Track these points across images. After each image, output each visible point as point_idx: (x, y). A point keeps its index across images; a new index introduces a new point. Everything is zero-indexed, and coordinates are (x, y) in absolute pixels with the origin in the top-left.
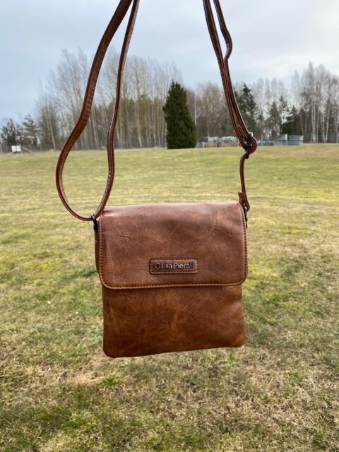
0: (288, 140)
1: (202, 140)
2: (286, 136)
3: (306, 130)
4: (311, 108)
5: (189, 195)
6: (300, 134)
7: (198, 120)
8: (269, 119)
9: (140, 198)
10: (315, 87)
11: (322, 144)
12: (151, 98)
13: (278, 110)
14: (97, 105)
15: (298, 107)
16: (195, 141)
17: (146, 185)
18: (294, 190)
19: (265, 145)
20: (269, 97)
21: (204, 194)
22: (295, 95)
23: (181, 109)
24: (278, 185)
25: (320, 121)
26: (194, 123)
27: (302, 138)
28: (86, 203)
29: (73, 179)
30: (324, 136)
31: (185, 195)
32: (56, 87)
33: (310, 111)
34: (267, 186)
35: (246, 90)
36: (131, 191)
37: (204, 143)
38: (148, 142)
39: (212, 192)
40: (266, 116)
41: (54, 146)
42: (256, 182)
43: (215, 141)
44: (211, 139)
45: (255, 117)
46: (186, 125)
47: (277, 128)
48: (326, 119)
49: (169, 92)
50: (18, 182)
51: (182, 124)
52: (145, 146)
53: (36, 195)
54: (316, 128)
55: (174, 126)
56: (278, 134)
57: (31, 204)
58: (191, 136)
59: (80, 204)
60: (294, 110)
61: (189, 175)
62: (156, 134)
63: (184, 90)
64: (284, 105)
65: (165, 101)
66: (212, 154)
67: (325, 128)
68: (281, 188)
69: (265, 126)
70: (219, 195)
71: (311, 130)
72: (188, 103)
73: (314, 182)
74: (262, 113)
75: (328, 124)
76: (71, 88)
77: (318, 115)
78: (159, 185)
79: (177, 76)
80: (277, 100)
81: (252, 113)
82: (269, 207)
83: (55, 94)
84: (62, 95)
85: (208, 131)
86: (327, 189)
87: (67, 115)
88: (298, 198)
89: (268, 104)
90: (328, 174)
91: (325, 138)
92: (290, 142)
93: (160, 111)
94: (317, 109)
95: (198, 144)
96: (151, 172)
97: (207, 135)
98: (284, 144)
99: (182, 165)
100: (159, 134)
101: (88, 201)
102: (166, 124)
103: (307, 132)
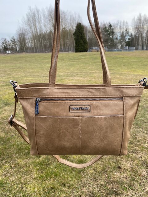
0: (128, 49)
1: (90, 49)
2: (128, 47)
3: (136, 45)
4: (139, 35)
5: (86, 72)
6: (134, 46)
7: (89, 39)
8: (120, 40)
9: (65, 73)
10: (142, 25)
11: (143, 51)
12: (68, 29)
13: (124, 35)
14: (44, 33)
15: (133, 34)
16: (87, 49)
17: (67, 68)
18: (130, 70)
19: (118, 51)
20: (121, 29)
21: (92, 72)
22: (133, 28)
23: (82, 34)
24: (123, 68)
25: (143, 40)
26: (87, 41)
27: (134, 48)
28: (43, 75)
29: (36, 65)
30: (144, 47)
31: (84, 72)
32: (25, 24)
33: (139, 36)
34: (118, 68)
35: (110, 26)
36: (61, 70)
37: (91, 50)
38: (66, 49)
39: (96, 71)
40: (119, 38)
41: (25, 51)
42: (114, 67)
43: (96, 49)
44: (94, 48)
45: (114, 38)
46: (84, 42)
47: (124, 43)
48: (146, 39)
49: (76, 27)
50: (12, 66)
51: (81, 41)
52: (65, 51)
53: (22, 71)
54: (141, 44)
55: (78, 42)
56: (124, 46)
57: (21, 75)
58: (85, 47)
59: (41, 75)
60: (132, 35)
61: (85, 64)
62: (70, 45)
63: (83, 26)
64: (128, 33)
65: (74, 31)
66: (95, 55)
67: (145, 44)
68: (124, 69)
69: (119, 42)
70: (98, 72)
71: (139, 44)
72: (84, 32)
73: (138, 67)
74: (117, 37)
75: (146, 41)
76: (32, 25)
77: (143, 37)
78: (73, 68)
79: (80, 19)
80: (124, 31)
81: (113, 36)
82: (119, 76)
83: (25, 27)
84: (28, 28)
85: (93, 45)
86: (143, 70)
87: (30, 37)
88: (131, 73)
89: (120, 32)
90: (144, 64)
91: (145, 48)
92: (129, 50)
93: (72, 35)
94: (142, 35)
95: (88, 50)
96: (69, 62)
97: (92, 47)
98: (127, 51)
99: (82, 59)
100: (71, 46)
101: (44, 74)
102: (74, 41)
103: (137, 45)
